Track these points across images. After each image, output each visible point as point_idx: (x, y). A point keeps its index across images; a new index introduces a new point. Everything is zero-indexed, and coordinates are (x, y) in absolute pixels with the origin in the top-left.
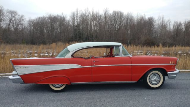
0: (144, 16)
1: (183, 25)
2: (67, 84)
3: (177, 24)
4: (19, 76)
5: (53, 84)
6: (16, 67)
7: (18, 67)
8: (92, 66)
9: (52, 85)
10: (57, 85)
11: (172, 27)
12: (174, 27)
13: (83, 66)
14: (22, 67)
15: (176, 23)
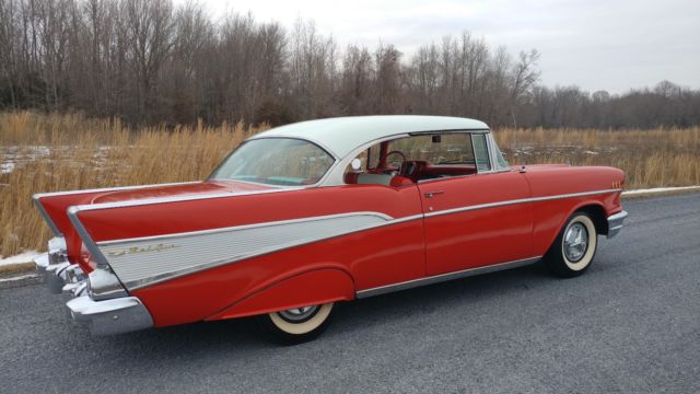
0: (247, 17)
1: (374, 59)
2: (335, 303)
3: (356, 55)
4: (130, 294)
5: (281, 309)
6: (108, 248)
7: (118, 250)
8: (427, 215)
9: (279, 314)
10: (297, 312)
11: (340, 66)
12: (346, 64)
13: (396, 217)
14: (145, 246)
15: (354, 51)
